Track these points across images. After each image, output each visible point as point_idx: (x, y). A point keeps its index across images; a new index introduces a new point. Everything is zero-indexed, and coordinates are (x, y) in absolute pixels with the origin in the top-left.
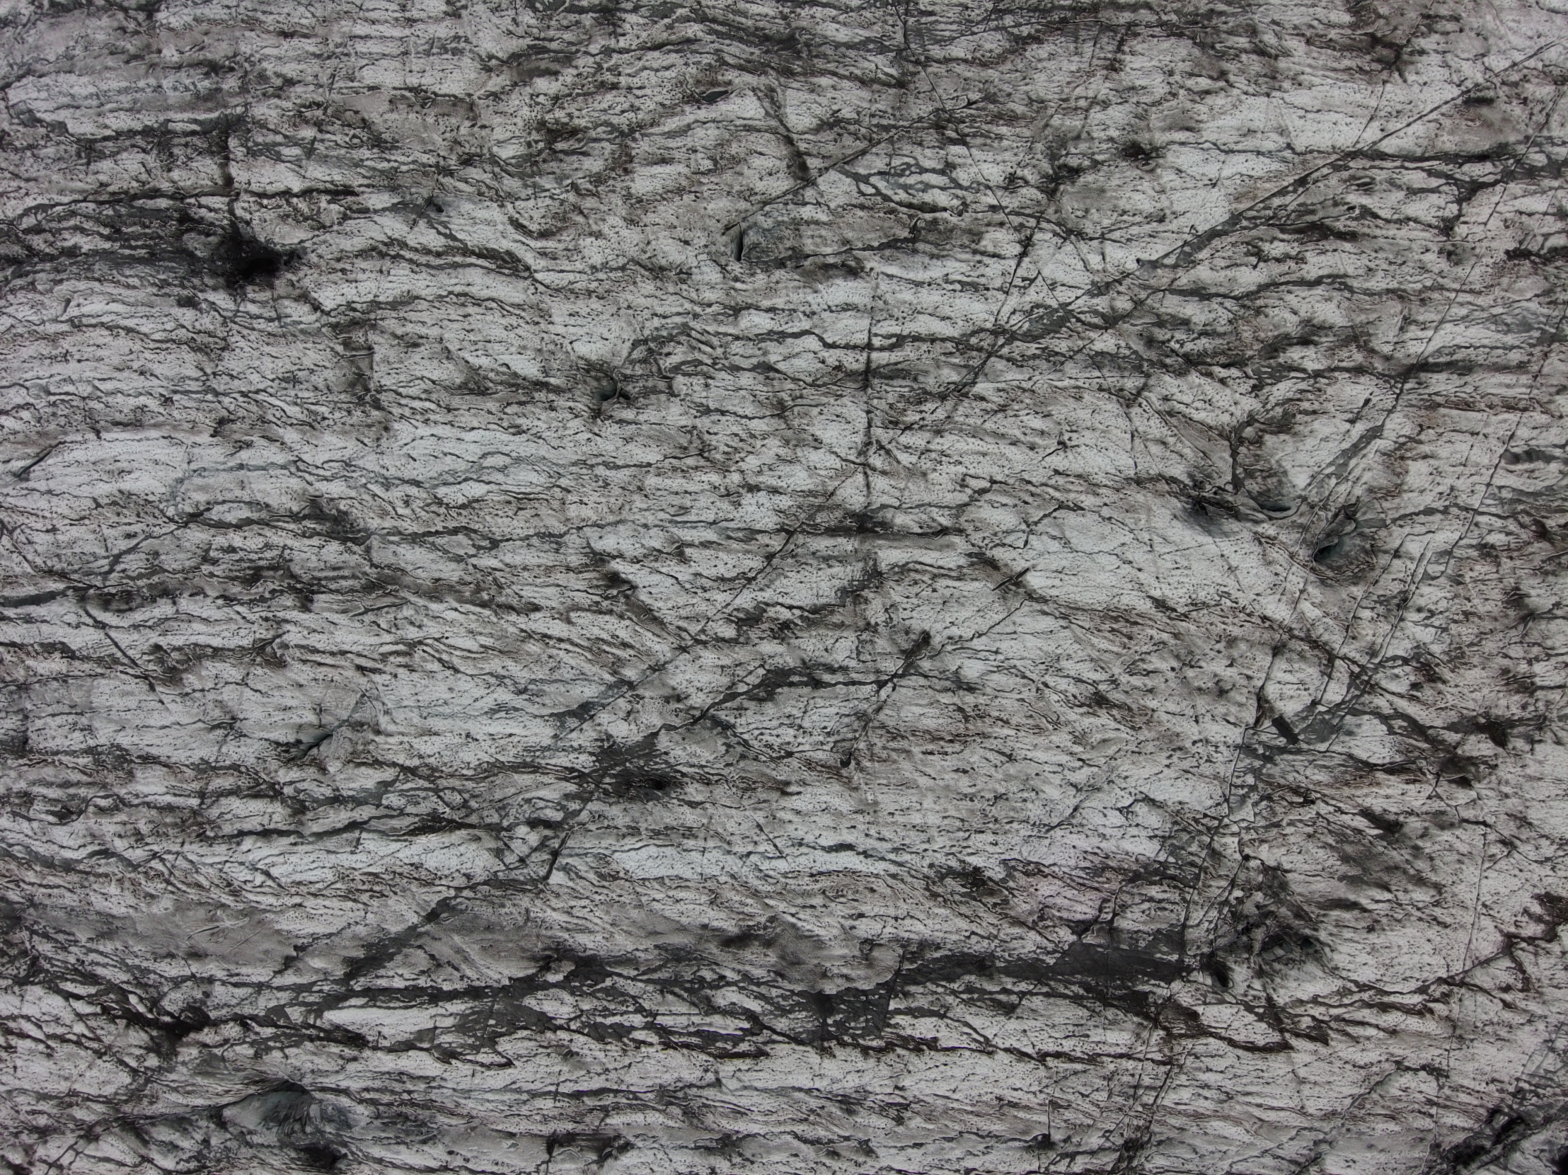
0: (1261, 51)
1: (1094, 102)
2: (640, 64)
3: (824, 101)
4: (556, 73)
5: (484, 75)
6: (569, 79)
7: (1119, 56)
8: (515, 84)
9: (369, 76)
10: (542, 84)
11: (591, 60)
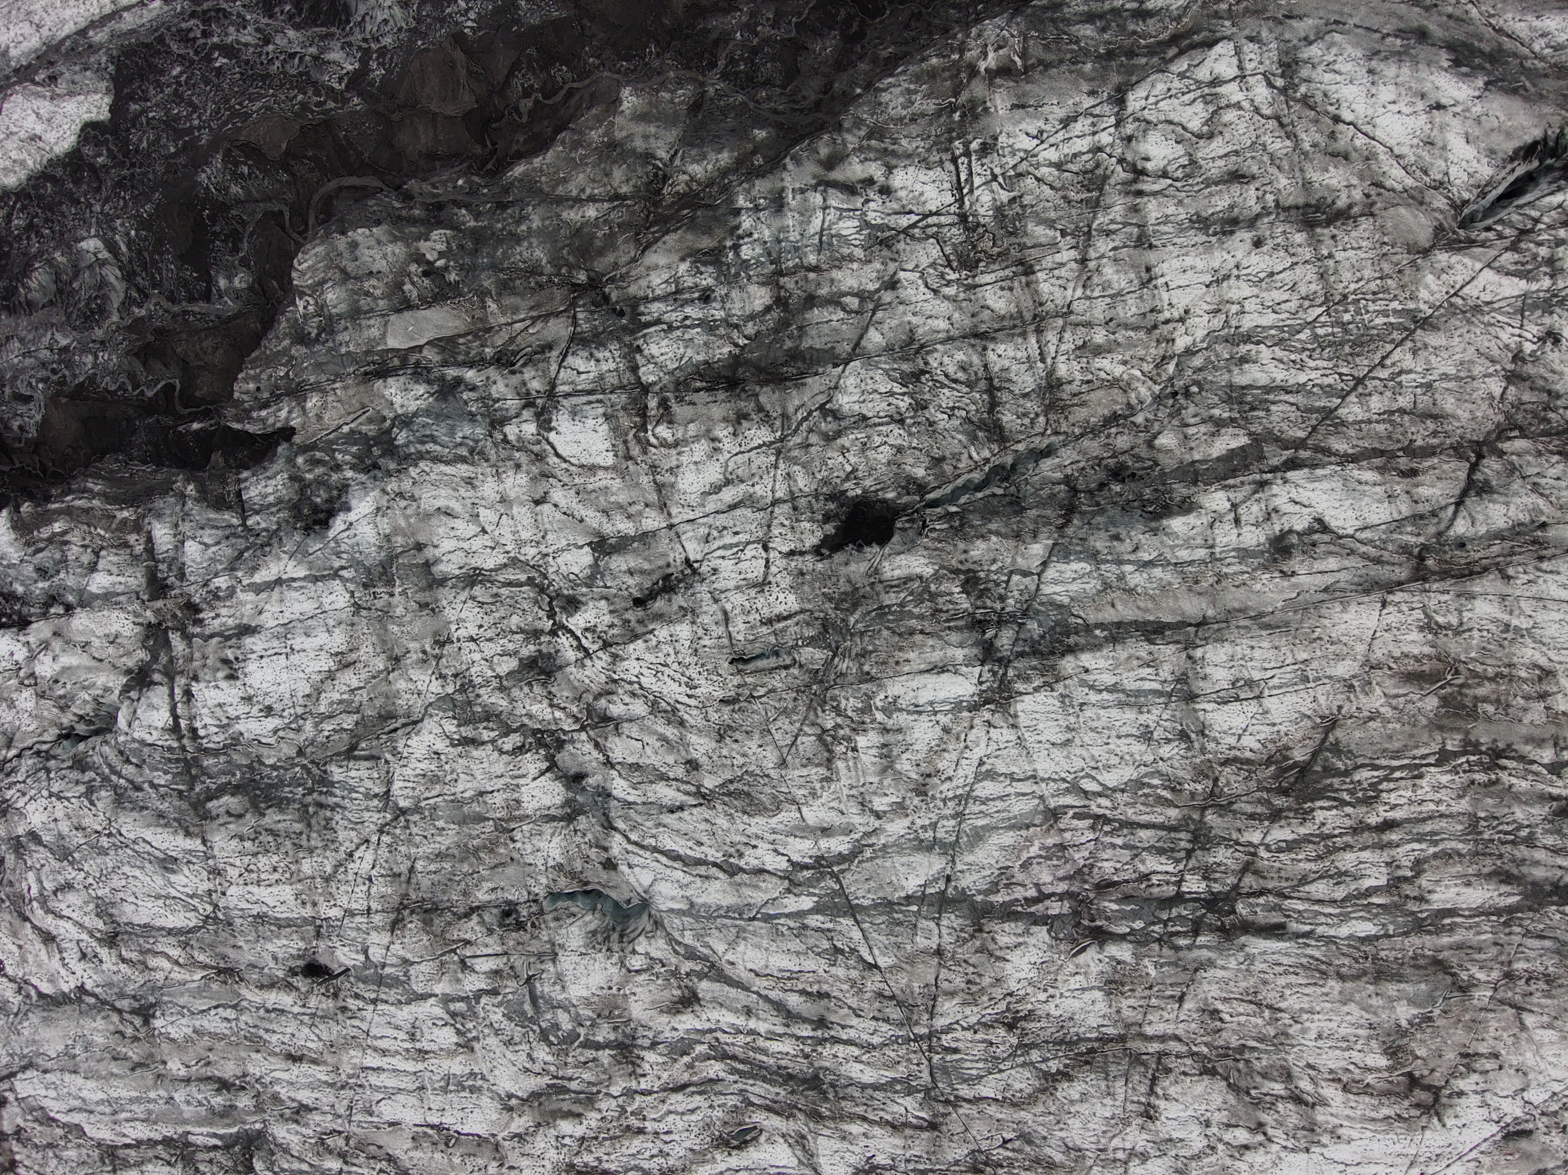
0: (1297, 1099)
1: (1132, 1154)
2: (665, 1108)
3: (857, 1149)
4: (579, 1115)
5: (506, 1116)
6: (594, 1124)
7: (1153, 1099)
8: (538, 1125)
9: (388, 1111)
10: (566, 1126)
11: (613, 1103)
